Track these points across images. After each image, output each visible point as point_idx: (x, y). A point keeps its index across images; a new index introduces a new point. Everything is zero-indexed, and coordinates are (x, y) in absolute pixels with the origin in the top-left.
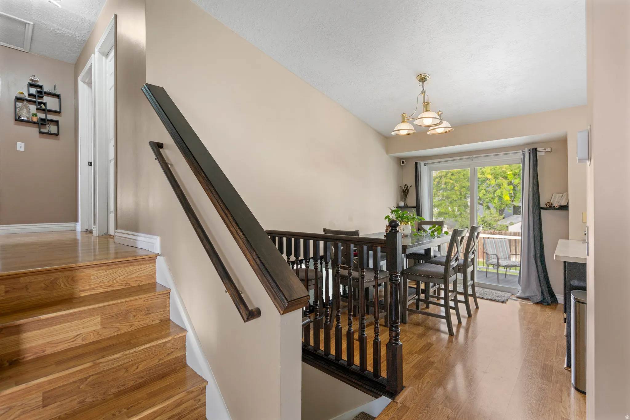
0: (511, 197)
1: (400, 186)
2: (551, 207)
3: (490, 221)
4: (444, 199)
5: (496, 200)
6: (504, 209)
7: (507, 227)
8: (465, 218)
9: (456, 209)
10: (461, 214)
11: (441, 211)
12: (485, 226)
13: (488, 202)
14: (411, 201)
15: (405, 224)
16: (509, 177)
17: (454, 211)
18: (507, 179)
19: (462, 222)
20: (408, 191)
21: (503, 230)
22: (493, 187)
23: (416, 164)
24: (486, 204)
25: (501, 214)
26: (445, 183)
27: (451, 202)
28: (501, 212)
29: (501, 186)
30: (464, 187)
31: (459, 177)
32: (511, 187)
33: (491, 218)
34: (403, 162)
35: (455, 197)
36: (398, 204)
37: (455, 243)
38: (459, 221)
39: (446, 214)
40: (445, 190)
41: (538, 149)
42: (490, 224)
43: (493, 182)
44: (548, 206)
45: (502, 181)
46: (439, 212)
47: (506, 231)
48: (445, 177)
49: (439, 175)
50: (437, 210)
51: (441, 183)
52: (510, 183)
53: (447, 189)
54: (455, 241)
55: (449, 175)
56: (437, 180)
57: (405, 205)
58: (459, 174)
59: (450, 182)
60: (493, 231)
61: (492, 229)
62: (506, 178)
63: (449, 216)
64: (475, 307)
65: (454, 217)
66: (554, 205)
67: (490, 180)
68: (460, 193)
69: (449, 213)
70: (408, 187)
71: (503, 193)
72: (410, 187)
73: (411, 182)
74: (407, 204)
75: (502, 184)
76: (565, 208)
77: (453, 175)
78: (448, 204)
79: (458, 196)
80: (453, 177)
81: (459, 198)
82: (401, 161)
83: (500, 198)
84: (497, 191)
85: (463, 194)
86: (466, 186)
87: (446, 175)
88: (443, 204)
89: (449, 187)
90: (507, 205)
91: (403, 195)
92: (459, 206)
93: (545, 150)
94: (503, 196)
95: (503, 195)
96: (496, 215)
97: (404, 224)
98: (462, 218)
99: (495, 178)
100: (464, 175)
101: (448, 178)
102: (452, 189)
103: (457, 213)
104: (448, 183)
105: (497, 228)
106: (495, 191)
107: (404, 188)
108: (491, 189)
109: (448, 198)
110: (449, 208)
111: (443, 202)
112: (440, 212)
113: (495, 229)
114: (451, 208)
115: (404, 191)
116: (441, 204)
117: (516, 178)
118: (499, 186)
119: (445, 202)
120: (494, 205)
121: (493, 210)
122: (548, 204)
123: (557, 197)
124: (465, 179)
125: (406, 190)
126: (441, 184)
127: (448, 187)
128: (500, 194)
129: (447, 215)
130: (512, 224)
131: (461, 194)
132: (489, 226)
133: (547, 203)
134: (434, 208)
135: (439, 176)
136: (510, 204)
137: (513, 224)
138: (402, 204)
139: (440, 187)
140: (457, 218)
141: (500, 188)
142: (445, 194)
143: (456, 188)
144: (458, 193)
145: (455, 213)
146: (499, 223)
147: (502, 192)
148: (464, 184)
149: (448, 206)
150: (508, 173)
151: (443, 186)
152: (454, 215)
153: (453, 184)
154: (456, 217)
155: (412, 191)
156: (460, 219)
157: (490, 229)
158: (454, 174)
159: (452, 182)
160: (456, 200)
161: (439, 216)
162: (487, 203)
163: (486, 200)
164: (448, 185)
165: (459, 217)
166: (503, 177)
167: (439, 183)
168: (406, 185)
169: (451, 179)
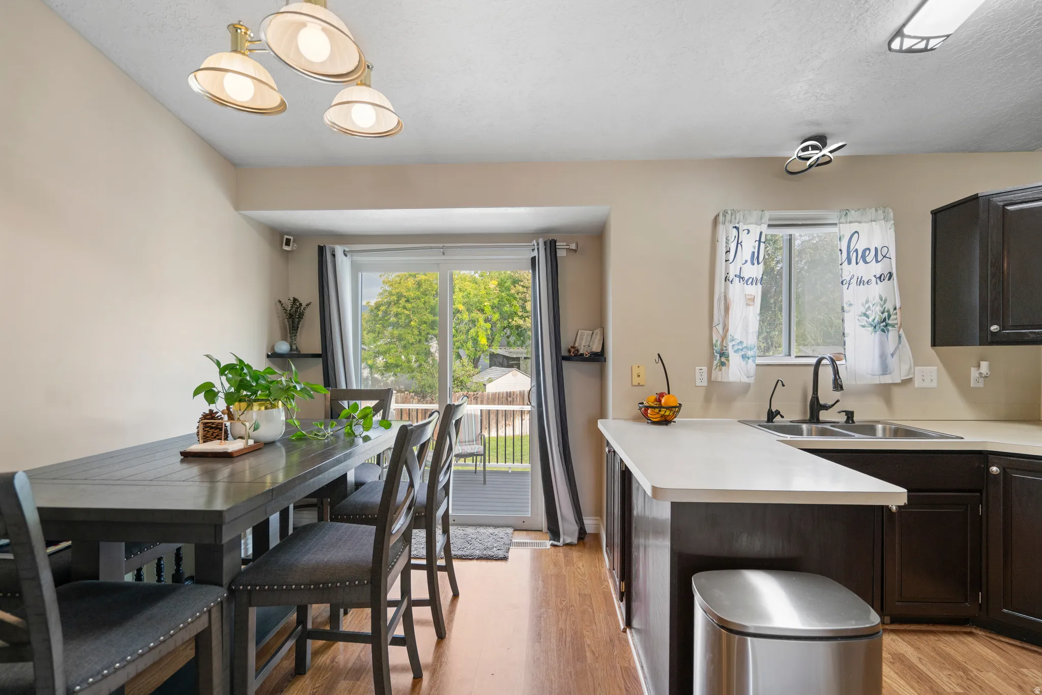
0: (488, 339)
1: (280, 302)
2: (575, 356)
3: (462, 377)
4: (394, 341)
5: (470, 344)
6: (480, 357)
7: (485, 385)
8: (426, 372)
9: (413, 358)
10: (420, 365)
11: (390, 361)
12: (456, 385)
13: (459, 348)
14: (310, 341)
15: (266, 408)
16: (486, 309)
17: (409, 361)
18: (484, 313)
19: (422, 379)
20: (301, 316)
21: (479, 391)
22: (466, 323)
23: (321, 250)
24: (457, 350)
25: (476, 367)
26: (396, 315)
27: (405, 347)
28: (475, 362)
29: (476, 323)
30: (425, 323)
31: (418, 306)
32: (488, 325)
33: (463, 372)
34: (288, 243)
35: (412, 340)
36: (273, 348)
37: (404, 468)
38: (417, 379)
39: (397, 366)
40: (396, 325)
41: (557, 244)
42: (461, 382)
43: (466, 316)
44: (573, 353)
45: (477, 316)
46: (386, 362)
47: (483, 392)
48: (395, 304)
49: (385, 300)
50: (383, 359)
51: (389, 314)
52: (487, 320)
53: (399, 324)
54: (406, 463)
55: (402, 301)
56: (383, 308)
57: (291, 349)
58: (418, 301)
59: (403, 313)
60: (466, 392)
61: (464, 389)
62: (482, 311)
63: (401, 369)
64: (451, 594)
65: (410, 371)
66: (581, 352)
67: (461, 313)
68: (419, 332)
69: (401, 365)
70: (301, 305)
71: (480, 333)
72: (307, 305)
73: (308, 294)
74: (297, 348)
75: (478, 320)
76: (599, 357)
77: (408, 301)
78: (400, 350)
79: (416, 337)
80: (409, 306)
81: (418, 340)
82: (283, 237)
83: (475, 341)
84: (471, 331)
85: (423, 334)
86: (427, 320)
87: (397, 301)
88: (393, 351)
89: (402, 321)
90: (483, 352)
91: (287, 323)
92: (417, 354)
93: (568, 247)
94: (479, 339)
95: (478, 337)
96: (470, 367)
97: (263, 408)
98: (422, 373)
99: (468, 310)
100: (425, 303)
101: (400, 306)
102: (408, 325)
103: (414, 365)
104: (401, 314)
105: (472, 388)
106: (468, 331)
107: (292, 307)
108: (462, 327)
109: (400, 339)
110: (403, 357)
111: (392, 346)
112: (388, 363)
113: (469, 389)
114: (405, 356)
115: (291, 316)
116: (390, 350)
117: (494, 313)
118: (474, 322)
119: (394, 346)
120: (467, 352)
121: (465, 360)
122: (573, 350)
123: (585, 337)
124: (426, 310)
125: (296, 311)
126: (389, 316)
127: (400, 320)
128: (474, 336)
129: (399, 369)
130: (490, 380)
131: (420, 334)
132: (461, 385)
133: (571, 347)
134: (378, 356)
135: (387, 302)
136: (487, 350)
137: (492, 381)
138: (283, 347)
139: (387, 320)
140: (414, 374)
141: (475, 326)
142: (395, 332)
143: (412, 323)
144: (416, 332)
145: (412, 364)
146: (475, 379)
147: (477, 332)
148: (425, 317)
149: (401, 352)
150: (486, 304)
151: (393, 319)
152: (410, 367)
153: (408, 316)
154: (413, 371)
155: (312, 317)
156: (419, 374)
157: (461, 389)
158: (410, 300)
159: (407, 312)
160: (412, 344)
161: (385, 371)
162: (456, 348)
163: (456, 344)
164: (400, 319)
165: (417, 372)
166: (479, 310)
167: (386, 313)
168: (295, 300)
169: (405, 308)
